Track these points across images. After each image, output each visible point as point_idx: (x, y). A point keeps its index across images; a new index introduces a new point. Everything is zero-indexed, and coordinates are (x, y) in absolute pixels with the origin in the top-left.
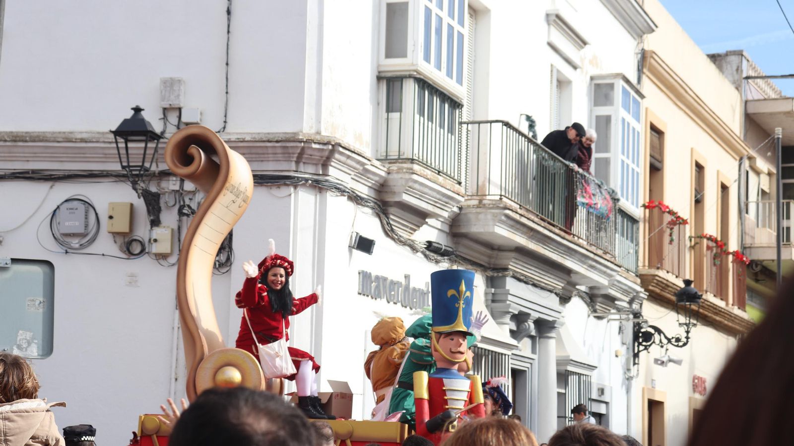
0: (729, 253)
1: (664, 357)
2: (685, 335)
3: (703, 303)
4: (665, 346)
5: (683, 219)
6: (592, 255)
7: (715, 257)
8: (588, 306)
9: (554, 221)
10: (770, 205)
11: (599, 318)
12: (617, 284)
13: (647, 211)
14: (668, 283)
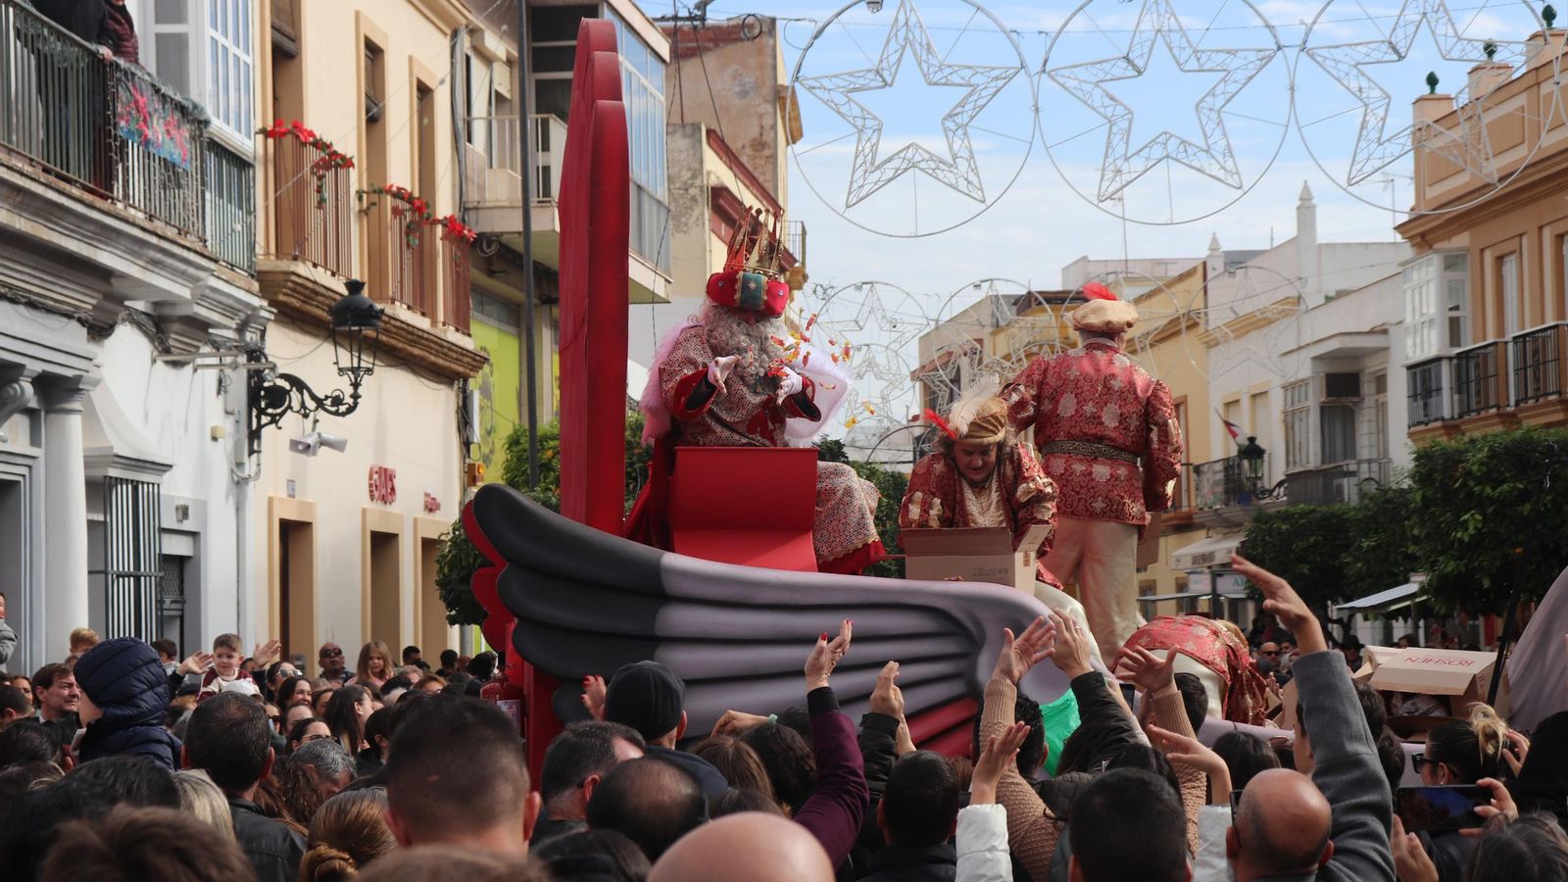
0: (436, 222)
1: (309, 436)
2: (351, 390)
3: (386, 323)
4: (312, 415)
5: (343, 157)
6: (154, 240)
7: (409, 230)
8: (152, 340)
9: (68, 171)
10: (512, 123)
11: (176, 364)
12: (212, 295)
13: (270, 141)
14: (317, 288)
